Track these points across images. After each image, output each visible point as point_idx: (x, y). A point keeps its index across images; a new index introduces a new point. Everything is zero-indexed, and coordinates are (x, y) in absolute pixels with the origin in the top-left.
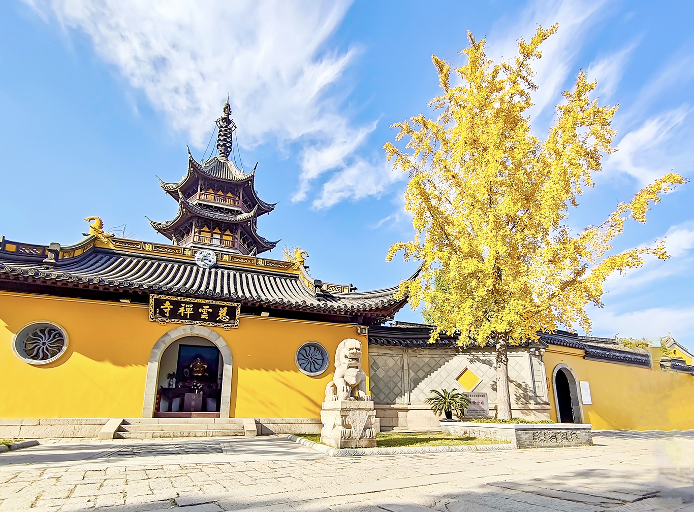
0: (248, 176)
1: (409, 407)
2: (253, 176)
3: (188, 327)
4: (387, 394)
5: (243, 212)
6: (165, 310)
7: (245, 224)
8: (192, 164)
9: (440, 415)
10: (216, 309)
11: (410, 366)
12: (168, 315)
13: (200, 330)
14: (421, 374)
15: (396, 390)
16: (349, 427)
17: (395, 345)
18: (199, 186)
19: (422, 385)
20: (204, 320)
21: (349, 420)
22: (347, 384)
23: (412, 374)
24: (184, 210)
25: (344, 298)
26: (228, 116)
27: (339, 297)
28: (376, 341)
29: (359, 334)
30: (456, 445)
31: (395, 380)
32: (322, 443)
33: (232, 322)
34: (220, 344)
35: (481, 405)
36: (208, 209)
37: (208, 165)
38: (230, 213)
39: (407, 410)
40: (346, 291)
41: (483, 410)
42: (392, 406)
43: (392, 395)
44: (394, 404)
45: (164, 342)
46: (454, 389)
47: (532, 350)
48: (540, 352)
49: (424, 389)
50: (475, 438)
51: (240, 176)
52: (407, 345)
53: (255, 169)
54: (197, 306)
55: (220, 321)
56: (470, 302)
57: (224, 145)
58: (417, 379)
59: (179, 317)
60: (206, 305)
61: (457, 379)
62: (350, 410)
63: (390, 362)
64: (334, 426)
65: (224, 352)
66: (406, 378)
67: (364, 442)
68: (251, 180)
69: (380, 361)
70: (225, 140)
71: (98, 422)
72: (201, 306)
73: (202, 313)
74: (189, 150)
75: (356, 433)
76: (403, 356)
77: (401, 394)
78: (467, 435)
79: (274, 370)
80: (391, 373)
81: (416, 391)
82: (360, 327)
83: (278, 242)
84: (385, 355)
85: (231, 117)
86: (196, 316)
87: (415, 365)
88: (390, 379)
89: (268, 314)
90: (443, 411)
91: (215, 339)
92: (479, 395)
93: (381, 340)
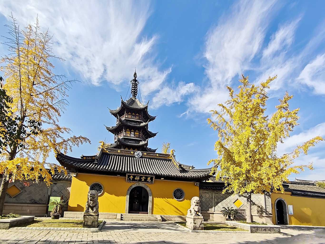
0: (145, 106)
1: (214, 212)
2: (147, 106)
3: (138, 184)
4: (206, 207)
5: (143, 122)
6: (131, 178)
7: (144, 128)
8: (123, 103)
9: (226, 217)
10: (147, 178)
11: (215, 197)
12: (131, 180)
13: (141, 184)
14: (219, 200)
15: (209, 206)
16: (196, 224)
17: (209, 189)
18: (125, 112)
19: (219, 204)
20: (143, 181)
21: (196, 222)
22: (195, 211)
23: (216, 200)
24: (120, 123)
25: (190, 171)
26: (135, 78)
27: (188, 171)
28: (202, 188)
29: (196, 185)
30: (229, 231)
31: (209, 202)
32: (187, 227)
33: (152, 182)
34: (148, 189)
35: (243, 214)
36: (129, 121)
37: (128, 102)
38: (137, 123)
39: (213, 214)
40: (191, 168)
41: (243, 216)
42: (208, 212)
43: (208, 208)
44: (208, 211)
45: (130, 189)
46: (232, 207)
47: (265, 193)
48: (269, 194)
49: (221, 206)
50: (237, 228)
51: (142, 106)
52: (214, 190)
53: (148, 103)
54: (141, 177)
55: (148, 182)
56: (237, 181)
57: (134, 92)
58: (217, 202)
59: (135, 180)
60: (144, 176)
61: (234, 203)
62: (196, 219)
63: (207, 195)
64: (191, 223)
65: (149, 192)
66: (213, 202)
67: (200, 228)
68: (146, 108)
69: (203, 195)
70: (134, 89)
71: (114, 215)
72: (142, 177)
73: (142, 179)
74: (121, 97)
75: (198, 225)
76: (212, 193)
77: (212, 207)
78: (234, 227)
79: (165, 198)
80: (208, 200)
81: (216, 207)
82: (196, 183)
83: (157, 133)
84: (205, 193)
85: (137, 79)
86: (140, 180)
87: (217, 197)
88: (207, 202)
89: (163, 179)
90: (227, 215)
91: (146, 187)
92: (242, 210)
93: (204, 187)
